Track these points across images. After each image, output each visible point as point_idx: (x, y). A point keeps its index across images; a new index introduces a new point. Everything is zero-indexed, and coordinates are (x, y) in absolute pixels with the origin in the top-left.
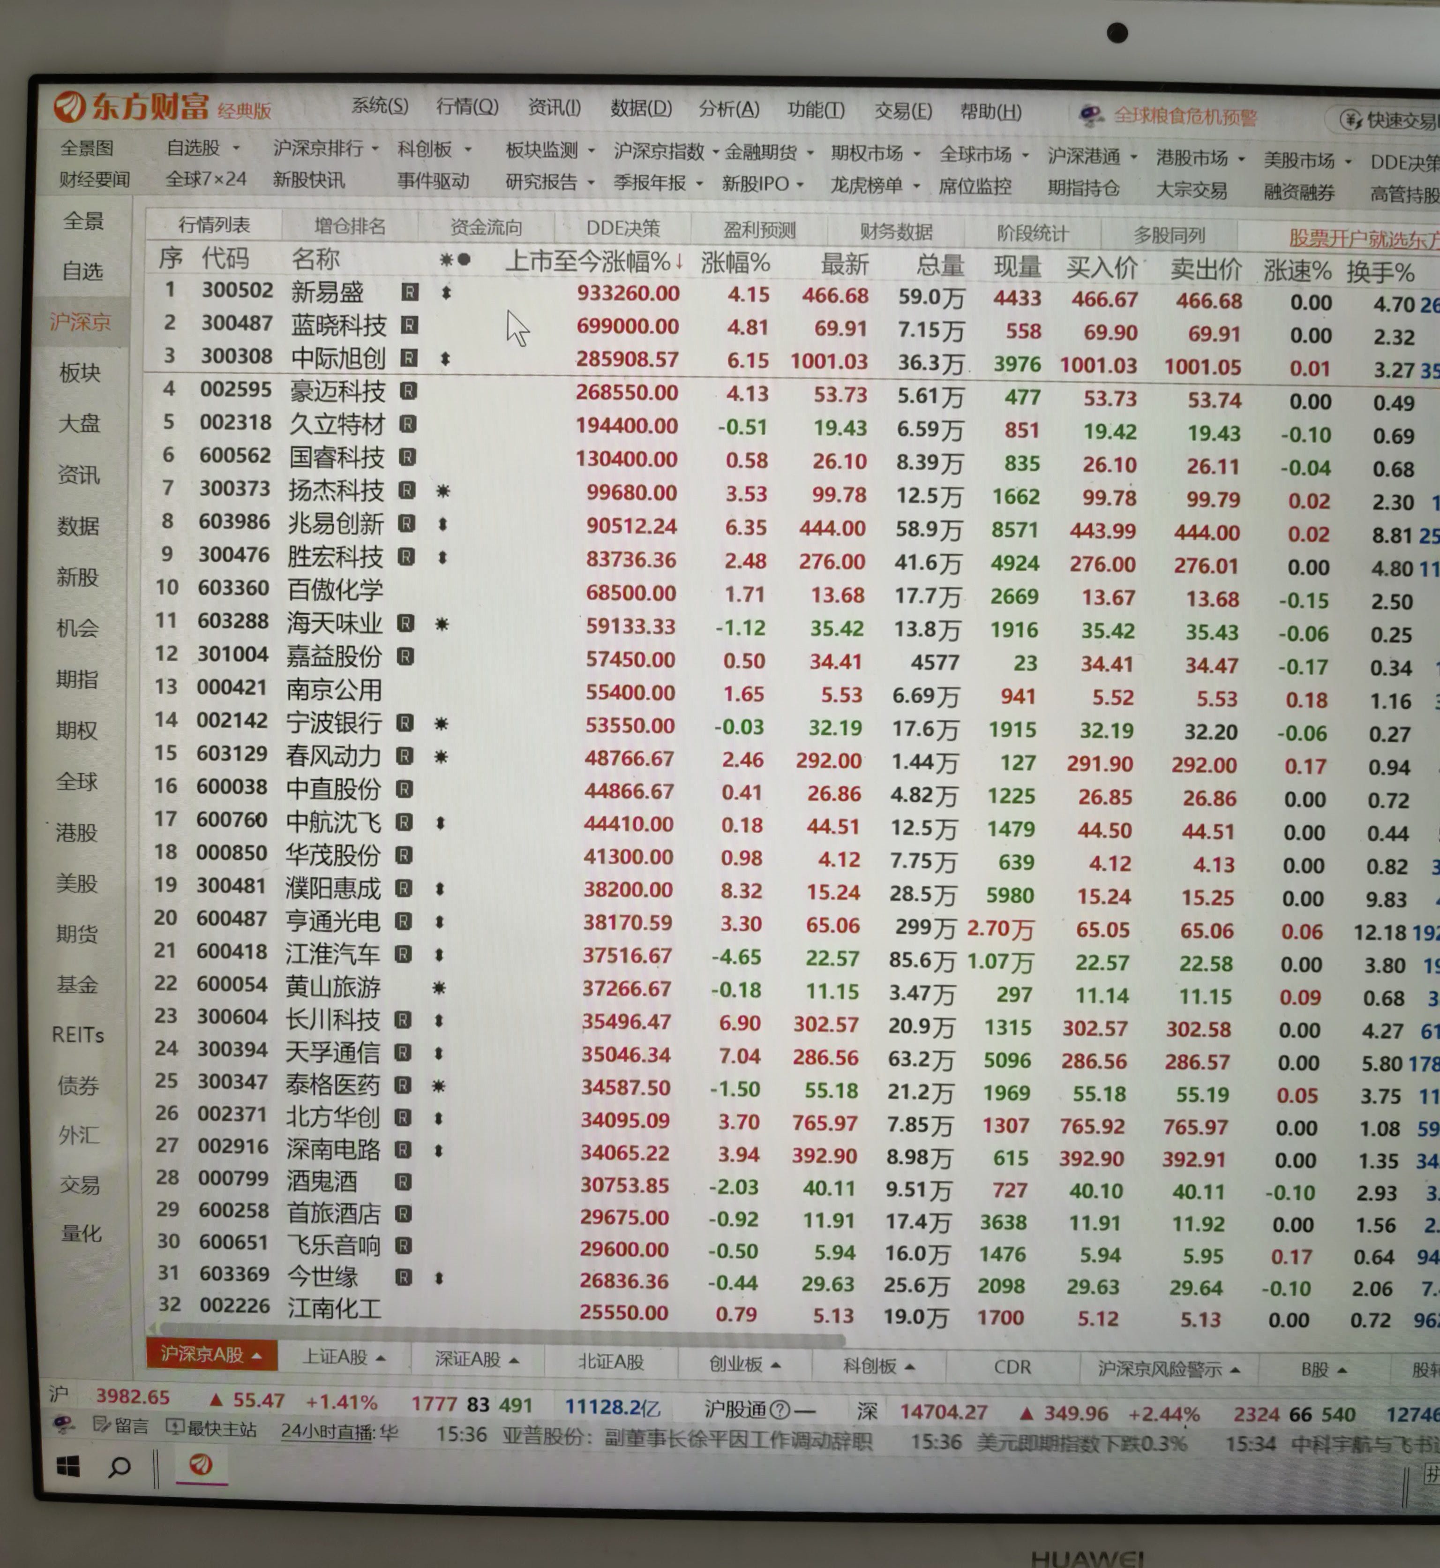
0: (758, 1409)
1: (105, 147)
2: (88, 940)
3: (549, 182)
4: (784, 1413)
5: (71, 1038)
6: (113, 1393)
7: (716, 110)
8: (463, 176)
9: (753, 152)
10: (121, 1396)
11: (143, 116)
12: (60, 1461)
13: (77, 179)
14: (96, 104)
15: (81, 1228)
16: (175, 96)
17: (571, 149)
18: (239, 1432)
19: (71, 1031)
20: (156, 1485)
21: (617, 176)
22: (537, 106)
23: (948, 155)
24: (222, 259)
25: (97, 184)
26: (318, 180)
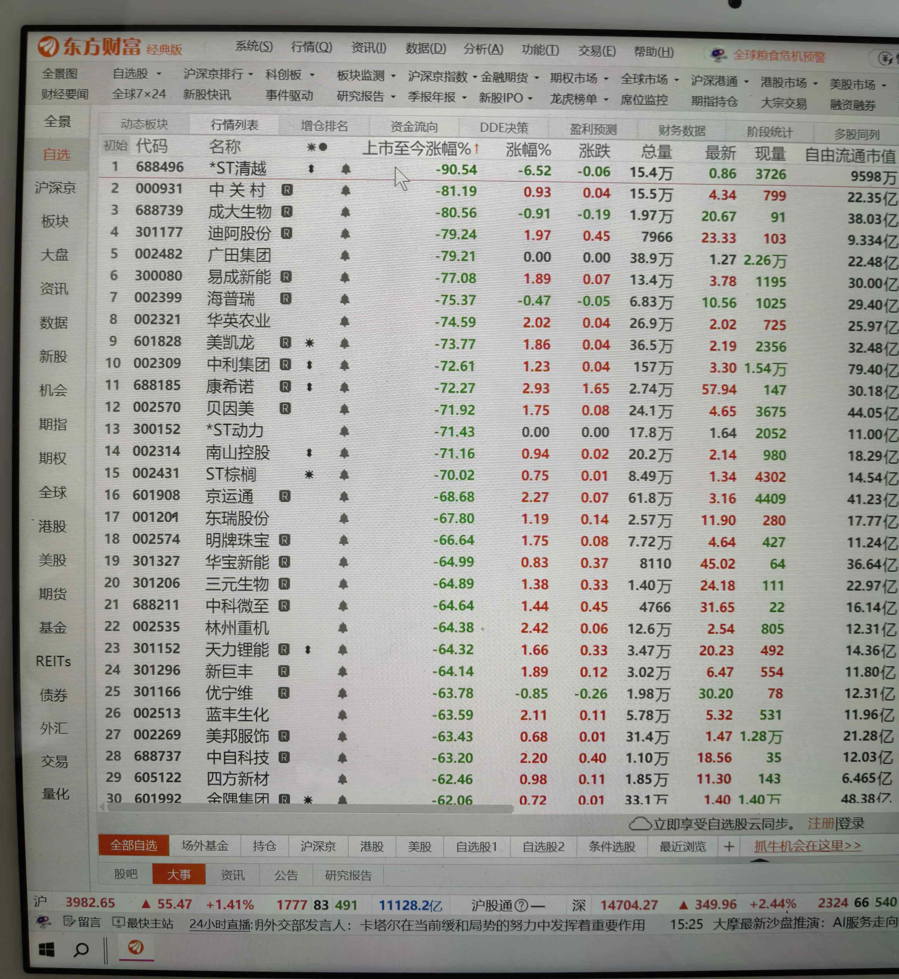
0: (507, 905)
1: (72, 73)
2: (60, 598)
3: (366, 96)
4: (524, 907)
5: (49, 663)
6: (77, 900)
7: (475, 50)
8: (309, 92)
9: (499, 77)
10: (83, 902)
11: (97, 53)
12: (41, 946)
13: (53, 94)
14: (66, 45)
15: (55, 791)
16: (119, 40)
17: (380, 75)
18: (162, 926)
19: (49, 659)
20: (106, 961)
21: (410, 93)
22: (358, 47)
23: (626, 79)
24: (150, 147)
25: (66, 97)
26: (213, 94)
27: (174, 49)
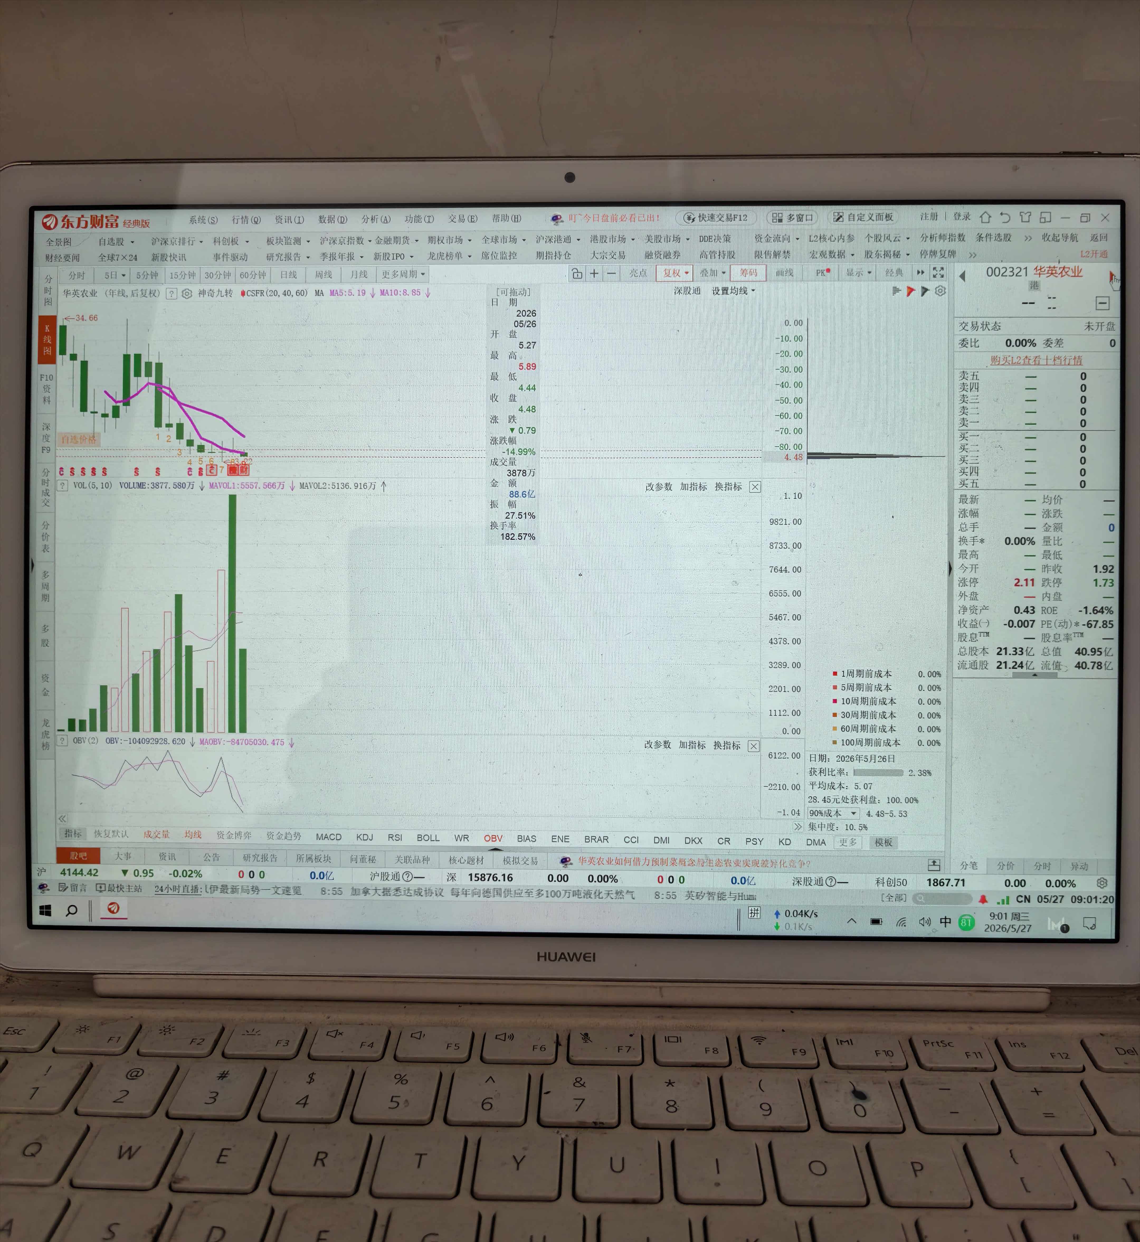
0: (396, 876)
1: (67, 242)
3: (288, 257)
4: (409, 878)
7: (369, 220)
8: (245, 255)
9: (388, 241)
11: (86, 227)
12: (41, 908)
13: (54, 258)
14: (63, 221)
16: (102, 216)
17: (298, 241)
18: (133, 890)
20: (90, 919)
21: (321, 254)
22: (279, 219)
23: (485, 240)
25: (63, 260)
26: (173, 257)
27: (144, 223)
